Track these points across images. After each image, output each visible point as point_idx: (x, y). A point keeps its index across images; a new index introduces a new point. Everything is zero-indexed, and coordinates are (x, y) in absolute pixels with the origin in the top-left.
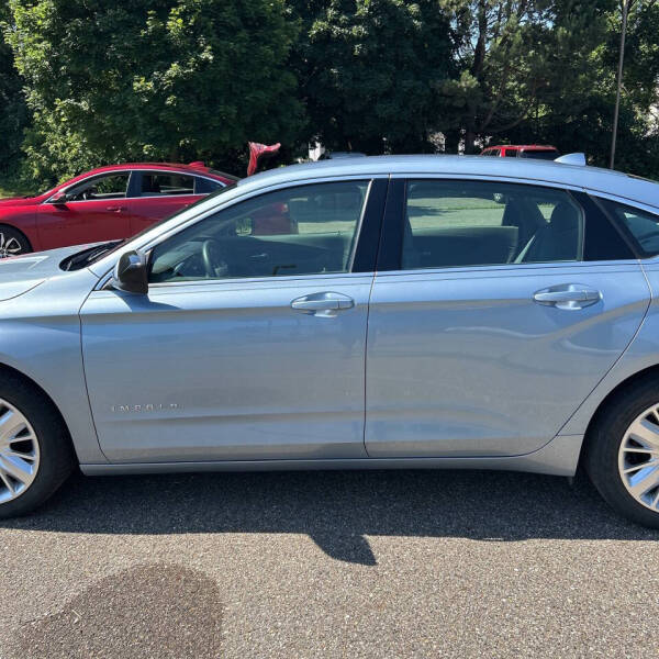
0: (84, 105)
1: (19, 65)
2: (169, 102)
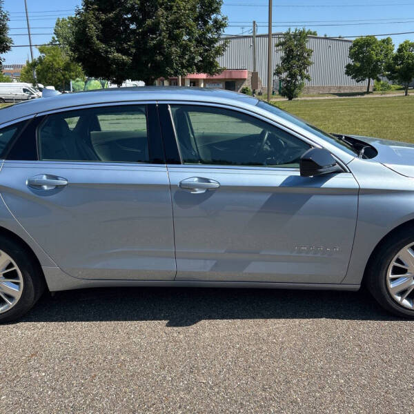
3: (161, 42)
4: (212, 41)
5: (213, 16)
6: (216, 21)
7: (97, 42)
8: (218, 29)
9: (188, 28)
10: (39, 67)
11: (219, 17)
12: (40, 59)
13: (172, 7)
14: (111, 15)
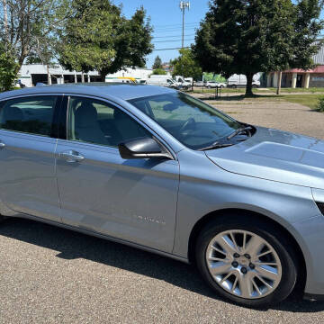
3: (259, 44)
4: (308, 42)
5: (312, 20)
6: (314, 24)
7: (209, 46)
8: (315, 31)
9: (285, 32)
10: (178, 64)
11: (317, 21)
12: (179, 58)
13: (273, 15)
14: (223, 24)
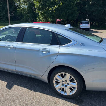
0: (43, 12)
1: (35, 6)
2: (54, 12)
